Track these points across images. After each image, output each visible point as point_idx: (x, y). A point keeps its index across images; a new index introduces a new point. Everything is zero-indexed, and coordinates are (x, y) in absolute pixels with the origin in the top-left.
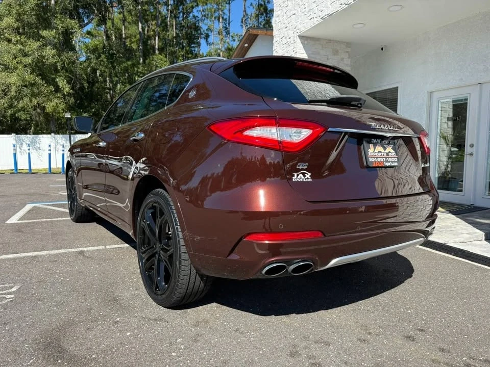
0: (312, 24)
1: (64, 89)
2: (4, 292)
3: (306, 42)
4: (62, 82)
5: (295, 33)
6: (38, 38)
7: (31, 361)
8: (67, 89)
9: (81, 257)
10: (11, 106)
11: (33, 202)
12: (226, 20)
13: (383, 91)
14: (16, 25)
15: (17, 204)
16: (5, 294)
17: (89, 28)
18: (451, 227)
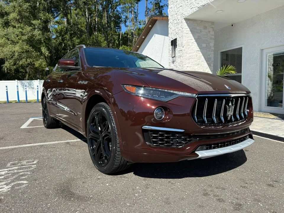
0: (192, 12)
1: (45, 53)
2: (30, 164)
3: (188, 22)
4: (44, 50)
5: (182, 17)
6: (30, 25)
7: (56, 199)
8: (47, 53)
9: (68, 145)
10: (15, 64)
11: (33, 117)
12: (136, 13)
13: (232, 50)
14: (18, 18)
15: (24, 118)
16: (31, 165)
17: (57, 19)
18: (279, 127)
